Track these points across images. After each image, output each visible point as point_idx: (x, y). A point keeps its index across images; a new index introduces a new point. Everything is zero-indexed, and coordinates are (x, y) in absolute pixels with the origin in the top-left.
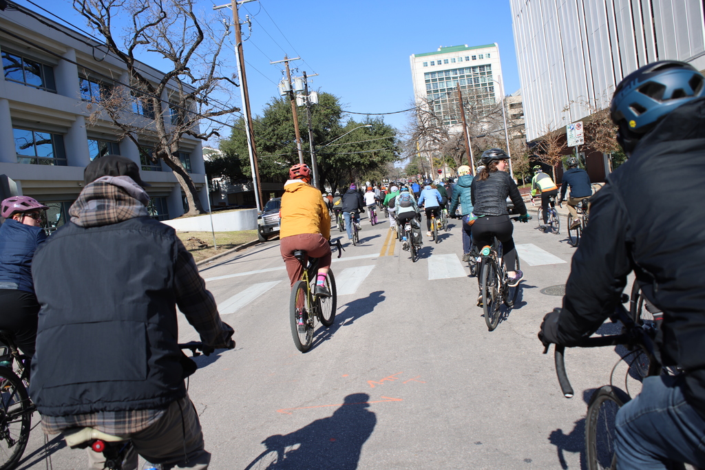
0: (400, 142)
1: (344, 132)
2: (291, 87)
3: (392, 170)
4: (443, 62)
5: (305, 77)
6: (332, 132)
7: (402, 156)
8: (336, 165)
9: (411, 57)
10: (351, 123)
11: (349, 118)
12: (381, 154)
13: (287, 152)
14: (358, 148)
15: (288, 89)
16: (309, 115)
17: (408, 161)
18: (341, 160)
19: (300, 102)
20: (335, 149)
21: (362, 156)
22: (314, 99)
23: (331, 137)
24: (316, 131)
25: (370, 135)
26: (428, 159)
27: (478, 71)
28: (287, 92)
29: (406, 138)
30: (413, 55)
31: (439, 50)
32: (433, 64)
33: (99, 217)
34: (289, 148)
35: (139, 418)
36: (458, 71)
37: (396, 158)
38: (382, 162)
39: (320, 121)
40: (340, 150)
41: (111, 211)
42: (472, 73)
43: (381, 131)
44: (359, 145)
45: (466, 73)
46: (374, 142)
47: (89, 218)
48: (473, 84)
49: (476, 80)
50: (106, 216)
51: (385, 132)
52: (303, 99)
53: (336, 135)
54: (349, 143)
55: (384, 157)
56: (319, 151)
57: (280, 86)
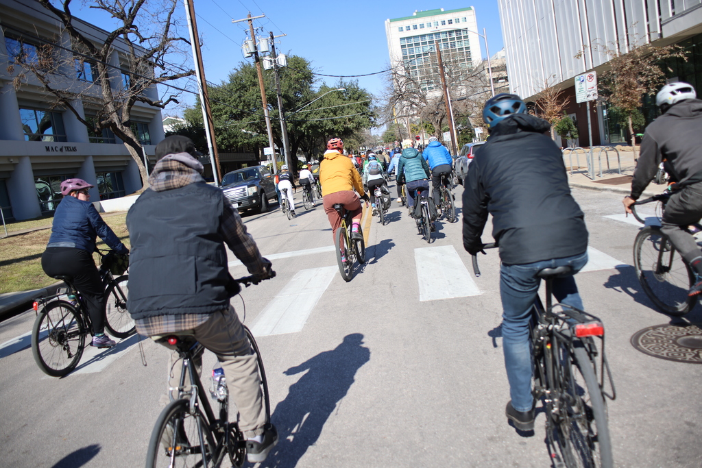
0: (376, 107)
1: (315, 97)
2: (256, 48)
3: (369, 137)
4: (418, 27)
5: (272, 37)
6: (303, 97)
7: (378, 122)
8: (308, 132)
9: (386, 22)
10: (324, 88)
11: (322, 84)
12: (356, 120)
13: (255, 120)
14: (332, 114)
15: (253, 50)
16: (277, 79)
17: (384, 128)
18: (314, 127)
19: (267, 65)
20: (307, 116)
21: (335, 123)
22: (282, 61)
23: (303, 102)
24: (286, 97)
25: (344, 100)
26: (405, 126)
27: (454, 35)
28: (252, 53)
29: (382, 104)
30: (388, 20)
31: (415, 14)
32: (408, 28)
33: (167, 185)
34: (256, 116)
35: (191, 319)
36: (434, 36)
37: (373, 124)
38: (357, 128)
39: (290, 86)
40: (312, 116)
41: (175, 180)
42: (448, 37)
43: (356, 96)
44: (332, 111)
45: (442, 37)
46: (348, 107)
47: (160, 187)
48: (450, 48)
49: (453, 45)
50: (171, 184)
51: (360, 96)
52: (271, 61)
53: (307, 100)
54: (322, 108)
55: (359, 123)
56: (289, 118)
57: (244, 47)
